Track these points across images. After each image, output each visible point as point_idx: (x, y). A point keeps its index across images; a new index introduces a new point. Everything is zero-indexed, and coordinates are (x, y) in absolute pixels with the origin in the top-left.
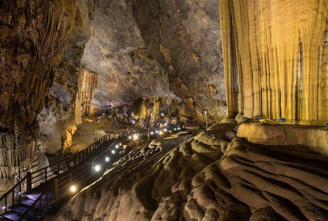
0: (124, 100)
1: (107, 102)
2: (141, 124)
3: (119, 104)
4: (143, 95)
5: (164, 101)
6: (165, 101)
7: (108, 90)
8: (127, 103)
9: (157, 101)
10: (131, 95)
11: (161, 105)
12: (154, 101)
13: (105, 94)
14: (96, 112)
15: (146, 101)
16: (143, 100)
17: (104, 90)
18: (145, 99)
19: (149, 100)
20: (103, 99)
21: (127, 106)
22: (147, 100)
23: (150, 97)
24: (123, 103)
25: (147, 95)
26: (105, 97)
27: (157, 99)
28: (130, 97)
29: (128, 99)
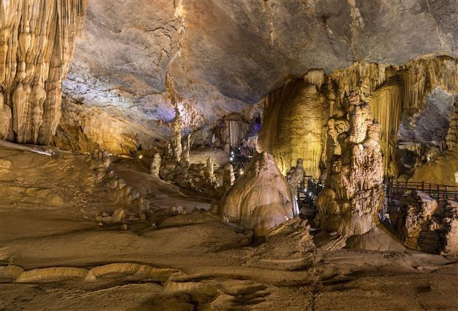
0: (228, 92)
1: (160, 99)
2: (269, 198)
3: (209, 113)
4: (305, 59)
5: (418, 87)
6: (428, 85)
7: (150, 38)
8: (240, 107)
9: (378, 88)
10: (251, 64)
11: (403, 109)
12: (366, 86)
13: (142, 62)
14: (132, 144)
15: (323, 90)
16: (308, 84)
17: (137, 40)
18: (315, 77)
19: (336, 86)
20: (140, 86)
21: (241, 119)
22: (329, 86)
23: (341, 69)
24: (226, 106)
25: (326, 58)
26: (148, 77)
27: (382, 76)
28: (249, 75)
29: (242, 86)
